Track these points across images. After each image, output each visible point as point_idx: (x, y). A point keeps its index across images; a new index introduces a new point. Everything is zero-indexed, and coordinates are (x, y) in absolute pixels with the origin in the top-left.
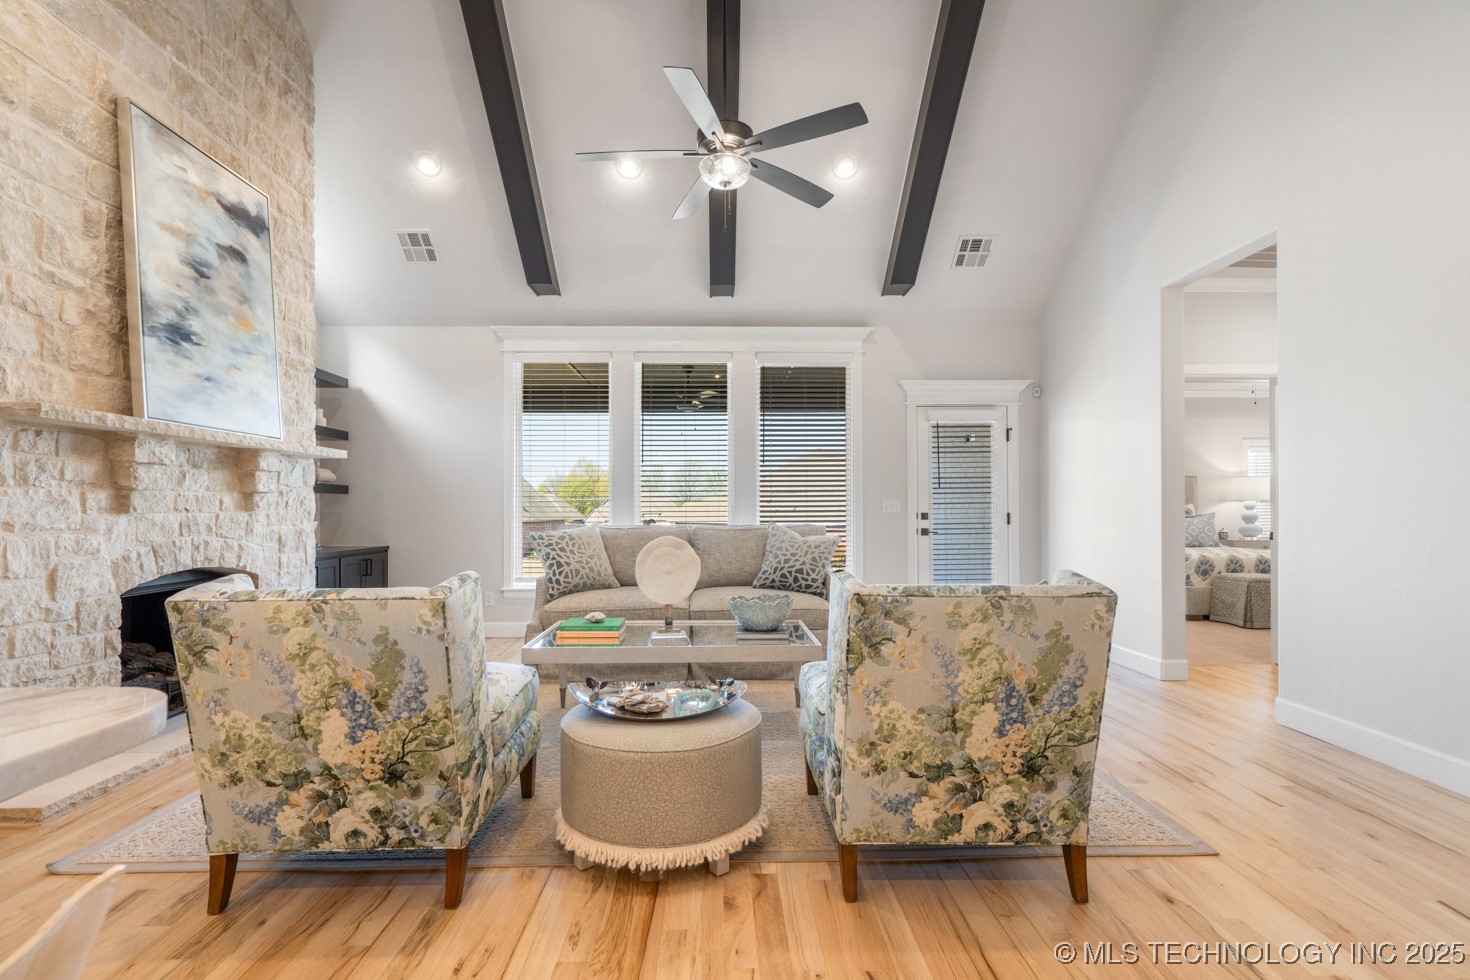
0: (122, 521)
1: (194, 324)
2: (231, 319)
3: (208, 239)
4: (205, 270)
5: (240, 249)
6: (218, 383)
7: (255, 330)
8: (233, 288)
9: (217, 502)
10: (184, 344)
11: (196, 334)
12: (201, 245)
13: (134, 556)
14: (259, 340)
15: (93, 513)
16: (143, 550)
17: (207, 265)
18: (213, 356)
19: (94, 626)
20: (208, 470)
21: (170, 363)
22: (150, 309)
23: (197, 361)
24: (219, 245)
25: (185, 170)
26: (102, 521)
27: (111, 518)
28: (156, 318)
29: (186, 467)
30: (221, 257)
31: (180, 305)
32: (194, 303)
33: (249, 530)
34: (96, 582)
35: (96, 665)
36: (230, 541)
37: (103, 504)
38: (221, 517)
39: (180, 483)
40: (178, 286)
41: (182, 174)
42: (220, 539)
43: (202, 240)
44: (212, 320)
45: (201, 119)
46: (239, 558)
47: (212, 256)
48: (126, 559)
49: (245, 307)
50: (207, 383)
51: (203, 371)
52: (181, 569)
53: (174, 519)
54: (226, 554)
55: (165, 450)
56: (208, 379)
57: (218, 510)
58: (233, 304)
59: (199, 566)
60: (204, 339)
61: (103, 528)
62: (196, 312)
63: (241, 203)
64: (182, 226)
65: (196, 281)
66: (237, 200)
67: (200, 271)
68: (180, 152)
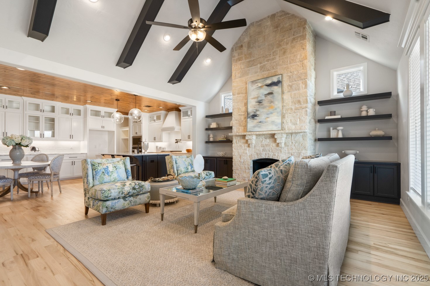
0: (251, 149)
1: (258, 113)
2: (267, 108)
3: (263, 95)
4: (261, 101)
5: (271, 92)
6: (263, 122)
7: (275, 107)
8: (269, 101)
9: (271, 146)
10: (255, 117)
11: (258, 115)
12: (261, 97)
13: (253, 155)
14: (276, 109)
15: (246, 147)
16: (255, 154)
17: (262, 100)
18: (262, 117)
19: (246, 164)
20: (269, 139)
21: (252, 122)
22: (249, 114)
23: (258, 119)
24: (265, 95)
25: (258, 85)
26: (248, 149)
27: (249, 148)
28: (250, 115)
29: (264, 139)
30: (265, 97)
31: (255, 111)
32: (258, 109)
33: (281, 152)
34: (246, 158)
35: (246, 170)
36: (275, 154)
37: (247, 146)
38: (272, 148)
39: (262, 142)
40: (255, 107)
41: (258, 86)
42: (272, 153)
43: (261, 96)
44: (262, 110)
45: (265, 71)
46: (277, 157)
47: (263, 98)
48: (252, 155)
49: (272, 104)
50: (260, 123)
51: (259, 121)
52: (262, 158)
53: (262, 149)
54: (273, 156)
55: (251, 137)
56: (260, 122)
57: (271, 147)
58: (268, 105)
59: (267, 158)
60: (260, 115)
61: (248, 150)
62: (258, 110)
63: (273, 81)
64: (256, 96)
65: (259, 104)
66: (272, 81)
67: (260, 102)
68: (256, 83)
